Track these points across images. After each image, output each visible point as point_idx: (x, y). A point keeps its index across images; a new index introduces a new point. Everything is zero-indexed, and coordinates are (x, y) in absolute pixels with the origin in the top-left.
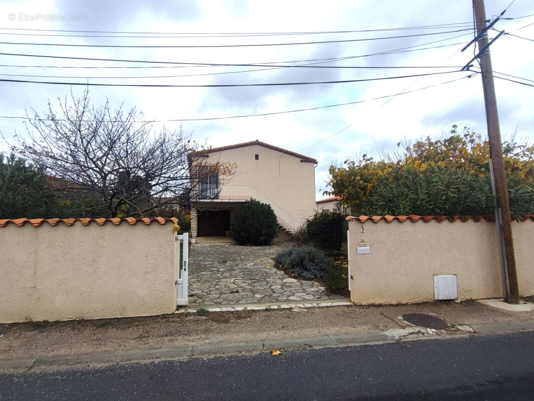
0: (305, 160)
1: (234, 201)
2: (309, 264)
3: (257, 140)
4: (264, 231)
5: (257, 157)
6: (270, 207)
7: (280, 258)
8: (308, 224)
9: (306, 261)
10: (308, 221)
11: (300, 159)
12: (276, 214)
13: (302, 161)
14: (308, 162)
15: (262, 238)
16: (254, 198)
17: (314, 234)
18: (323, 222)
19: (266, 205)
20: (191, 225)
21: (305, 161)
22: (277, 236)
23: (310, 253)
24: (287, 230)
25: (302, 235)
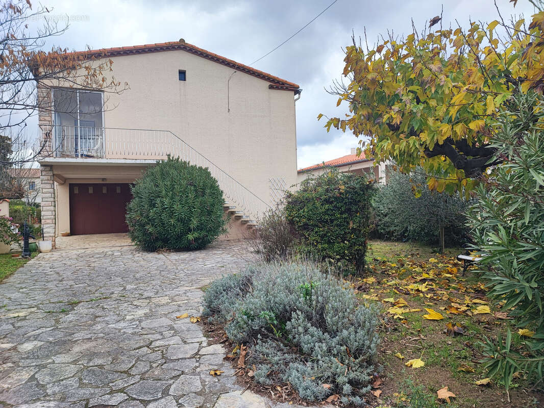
0: (277, 84)
1: (133, 162)
2: (306, 330)
3: (182, 40)
4: (194, 223)
5: (182, 75)
6: (209, 174)
7: (216, 297)
8: (289, 203)
9: (298, 322)
10: (290, 196)
11: (269, 84)
12: (221, 188)
13: (271, 87)
14: (282, 89)
15: (190, 237)
16: (175, 155)
17: (306, 227)
18: (323, 197)
19: (200, 168)
20: (43, 213)
21: (277, 88)
22: (224, 231)
23: (308, 293)
24: (244, 219)
25: (274, 229)
